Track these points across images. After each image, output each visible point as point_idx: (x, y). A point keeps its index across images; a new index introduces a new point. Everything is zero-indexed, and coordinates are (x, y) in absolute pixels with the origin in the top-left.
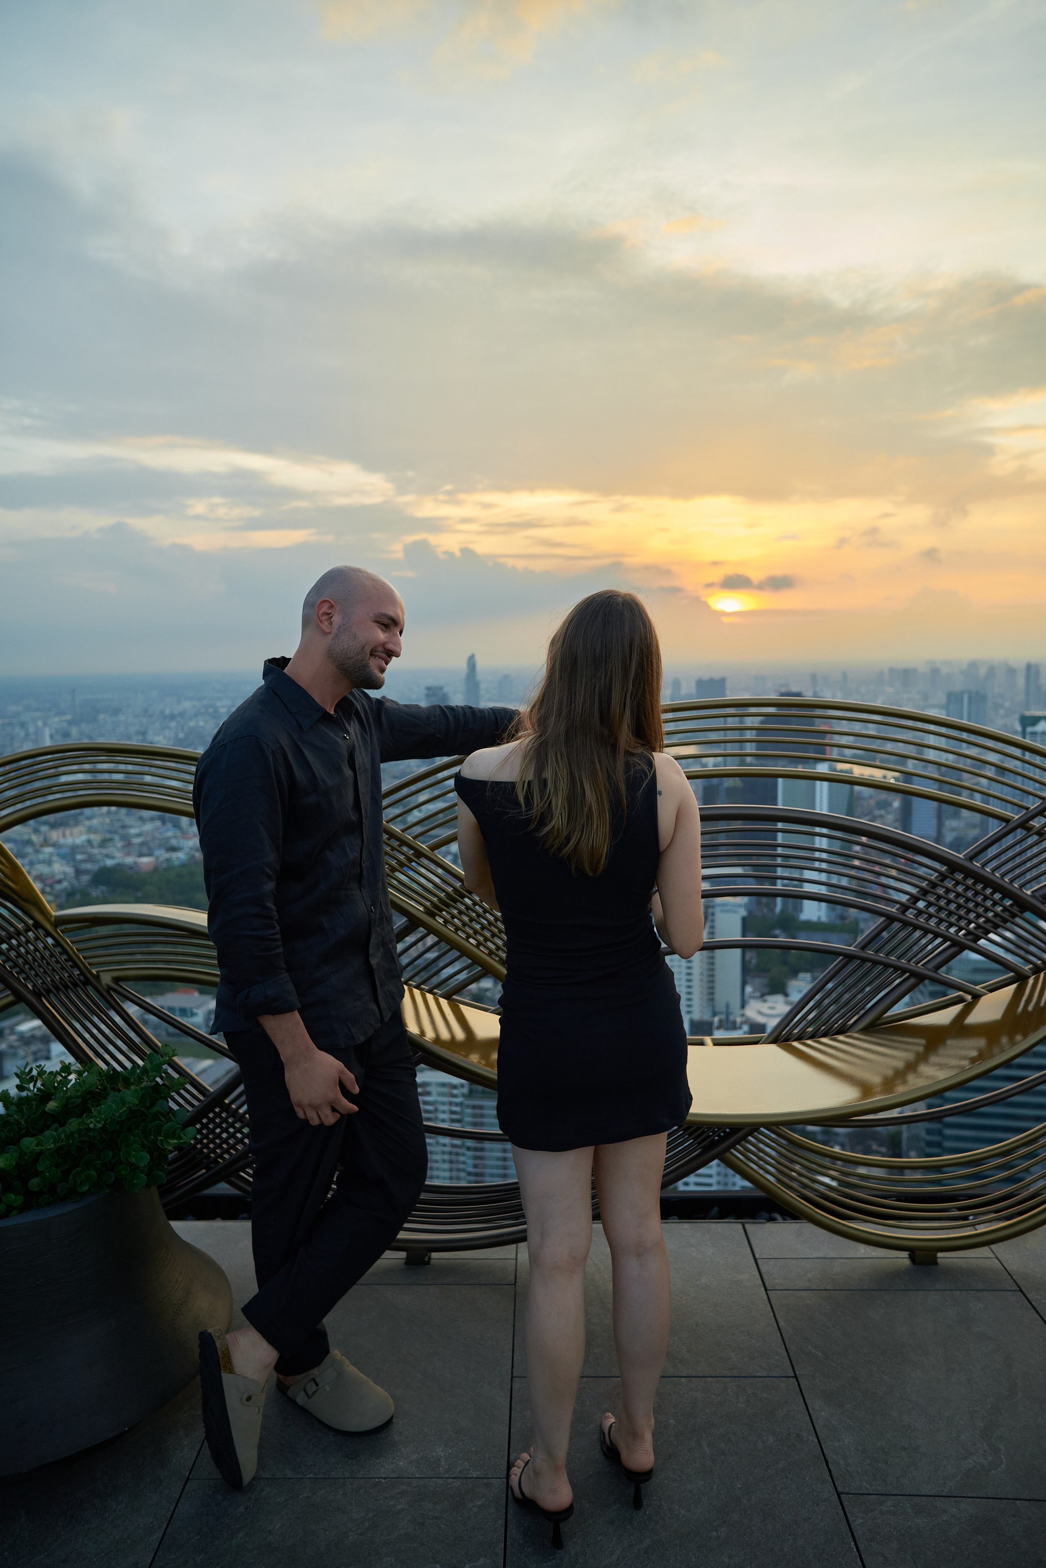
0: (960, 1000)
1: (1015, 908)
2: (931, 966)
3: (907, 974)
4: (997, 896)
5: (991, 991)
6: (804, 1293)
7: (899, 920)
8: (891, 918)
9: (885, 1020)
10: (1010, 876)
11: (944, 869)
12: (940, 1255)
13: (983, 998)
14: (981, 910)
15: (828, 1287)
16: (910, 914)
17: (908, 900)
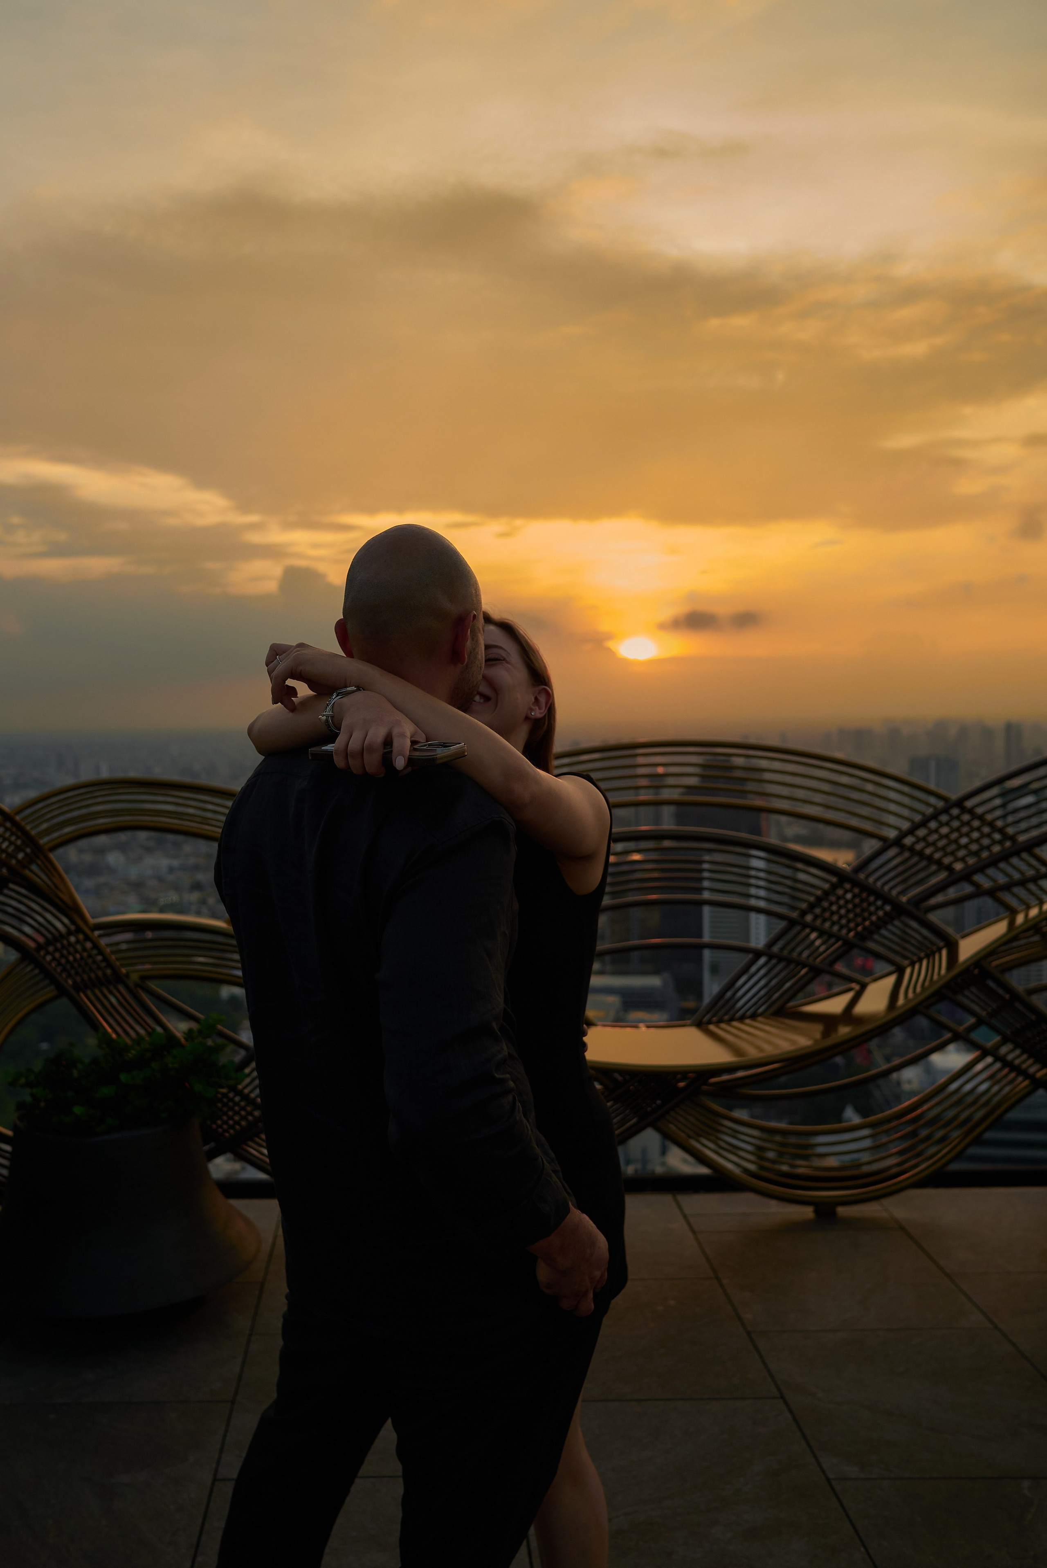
0: (850, 989)
1: (894, 912)
2: (826, 961)
3: (808, 967)
4: (879, 903)
5: (877, 979)
7: (800, 923)
8: (792, 923)
9: (789, 1007)
10: (890, 885)
11: (834, 879)
12: (837, 1208)
13: (869, 988)
14: (867, 915)
16: (808, 920)
17: (806, 907)
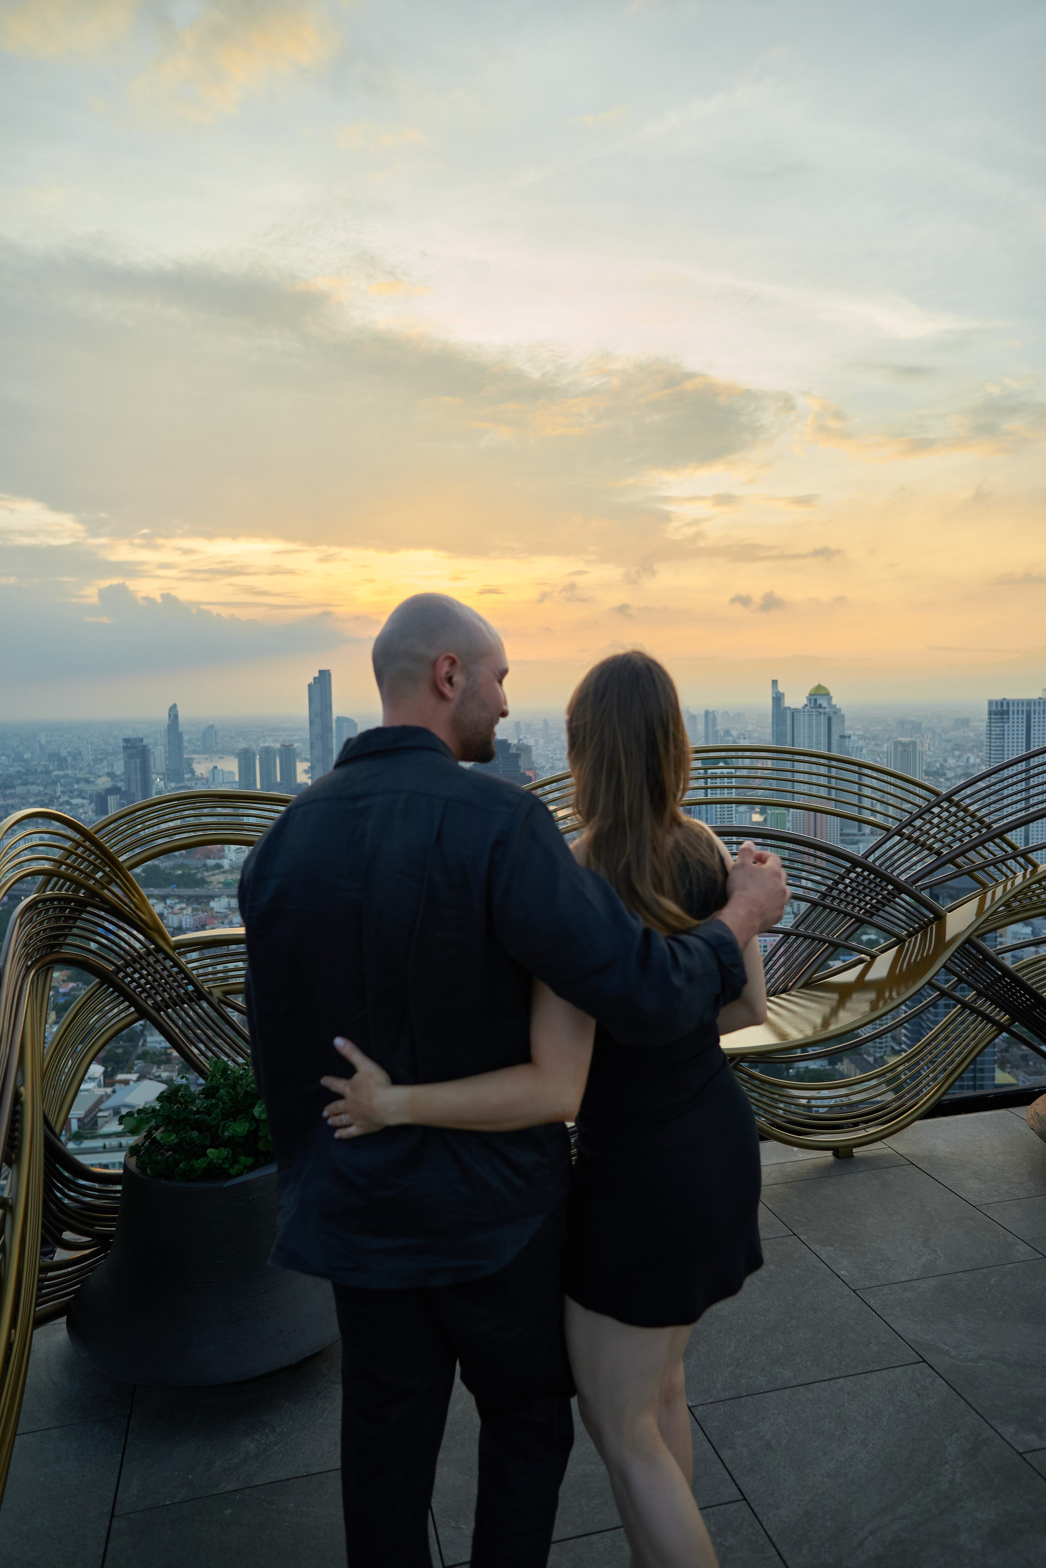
0: (861, 961)
1: (895, 891)
2: (843, 937)
3: (827, 944)
4: (884, 883)
5: (882, 952)
6: (775, 1186)
7: (821, 905)
8: (815, 904)
9: (814, 980)
10: (891, 869)
11: (848, 865)
12: (854, 1150)
13: (878, 958)
14: (873, 894)
15: (789, 1180)
16: (828, 901)
17: (826, 890)
